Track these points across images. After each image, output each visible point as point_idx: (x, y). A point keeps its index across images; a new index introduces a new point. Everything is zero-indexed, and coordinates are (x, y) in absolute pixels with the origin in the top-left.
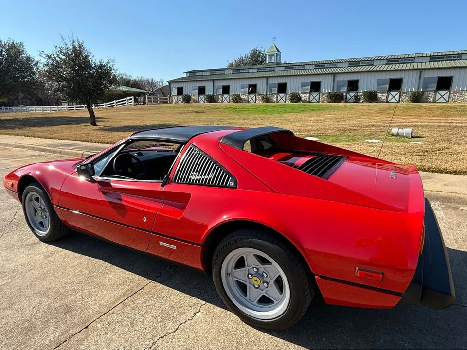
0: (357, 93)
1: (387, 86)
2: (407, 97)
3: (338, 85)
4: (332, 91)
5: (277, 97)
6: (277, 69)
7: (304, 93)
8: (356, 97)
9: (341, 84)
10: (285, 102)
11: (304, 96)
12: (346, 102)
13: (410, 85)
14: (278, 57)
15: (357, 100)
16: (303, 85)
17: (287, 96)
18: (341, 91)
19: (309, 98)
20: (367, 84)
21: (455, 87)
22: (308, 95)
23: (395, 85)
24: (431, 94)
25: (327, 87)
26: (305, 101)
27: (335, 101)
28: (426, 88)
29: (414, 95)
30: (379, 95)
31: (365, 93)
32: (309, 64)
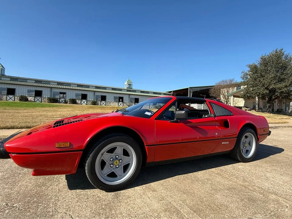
0: (65, 99)
1: (81, 97)
2: (90, 103)
3: (53, 94)
4: (50, 97)
5: (7, 98)
6: (2, 79)
7: (30, 97)
8: (65, 101)
9: (56, 93)
10: (14, 100)
11: (29, 98)
12: (59, 103)
13: (91, 98)
14: (3, 71)
15: (66, 102)
16: (29, 91)
17: (16, 97)
18: (56, 97)
19: (34, 99)
20: (70, 95)
21: (107, 100)
22: (33, 98)
23: (84, 97)
24: (99, 102)
25: (46, 94)
26: (31, 101)
27: (53, 102)
28: (97, 99)
29: (93, 102)
30: (77, 101)
31: (70, 99)
32: (30, 79)
